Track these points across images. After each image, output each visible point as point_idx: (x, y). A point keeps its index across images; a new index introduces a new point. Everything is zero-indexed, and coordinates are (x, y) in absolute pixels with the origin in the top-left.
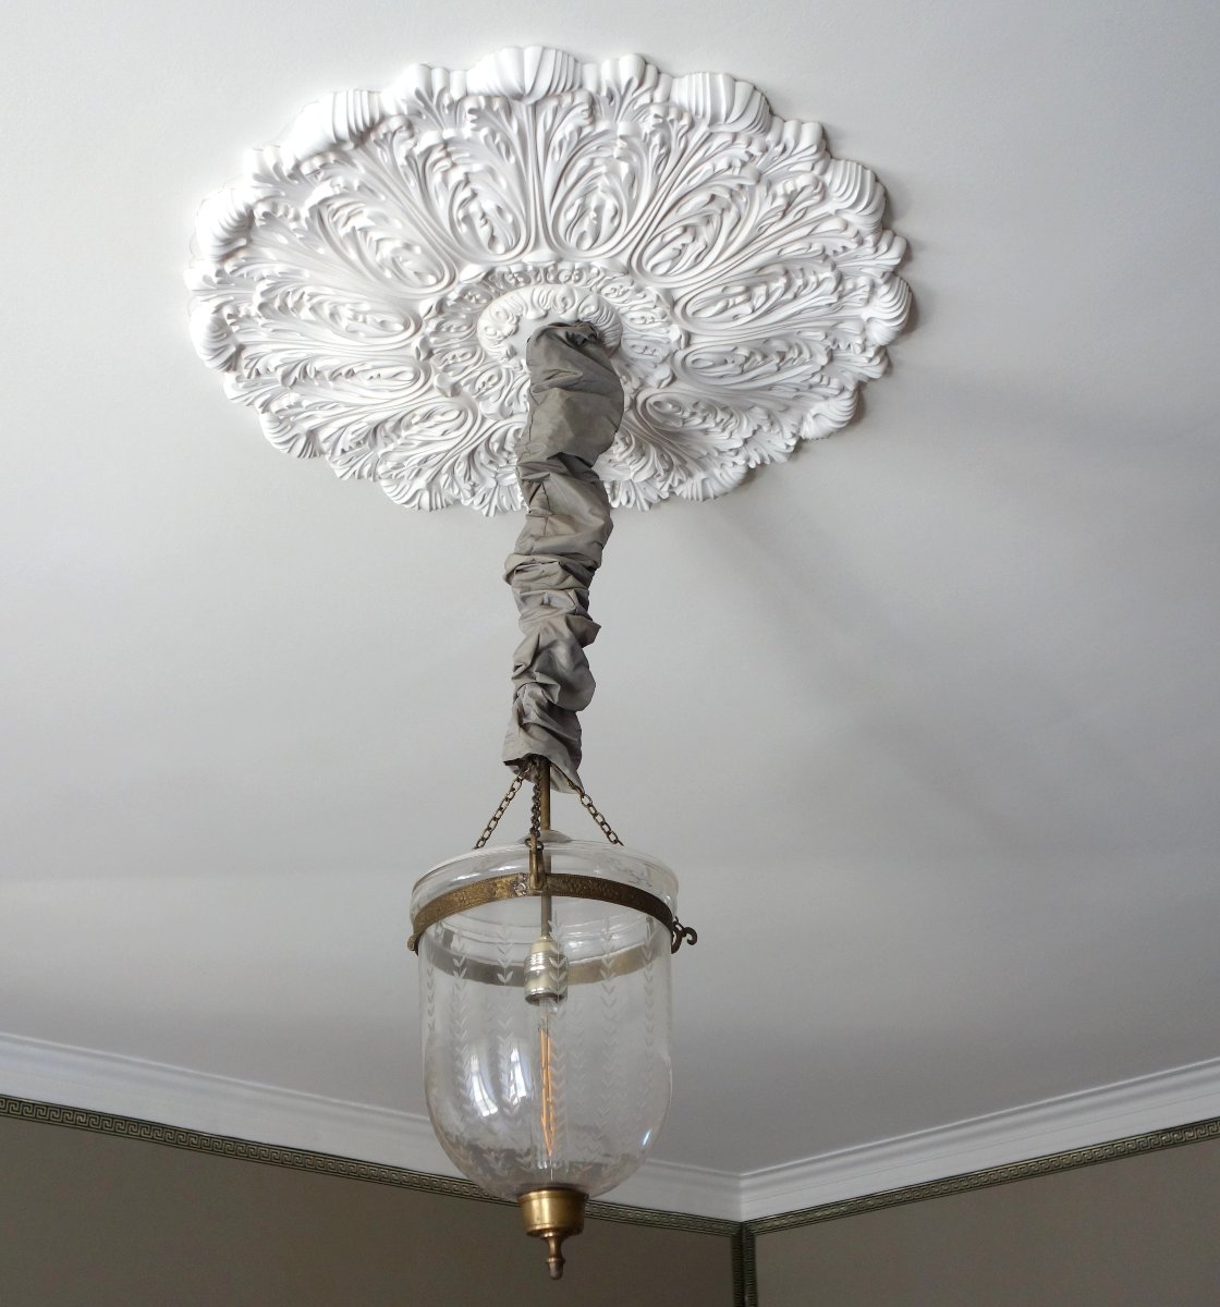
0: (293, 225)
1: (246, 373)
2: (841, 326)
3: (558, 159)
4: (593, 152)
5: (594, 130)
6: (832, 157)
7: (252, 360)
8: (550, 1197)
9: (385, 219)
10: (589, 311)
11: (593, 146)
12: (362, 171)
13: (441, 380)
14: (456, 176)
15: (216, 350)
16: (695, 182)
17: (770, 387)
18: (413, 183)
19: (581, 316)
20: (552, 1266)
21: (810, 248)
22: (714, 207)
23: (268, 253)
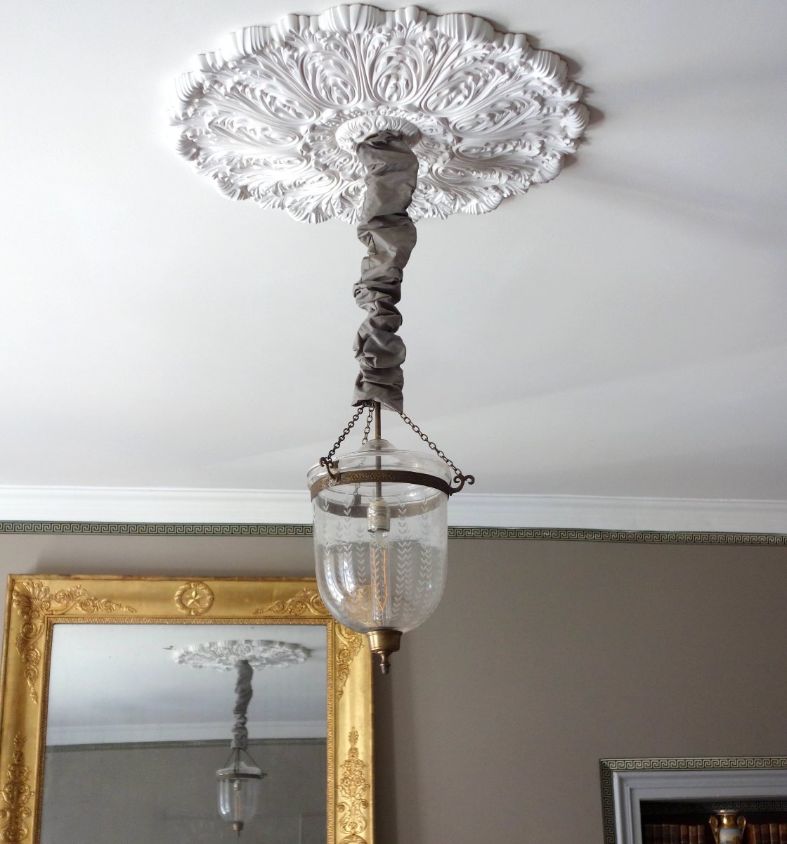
0: (209, 136)
1: (257, 196)
2: (530, 84)
3: (295, 72)
4: (309, 62)
5: (299, 53)
6: (437, 16)
7: (254, 191)
8: (378, 634)
9: (245, 121)
10: (383, 125)
11: (307, 59)
12: (215, 106)
13: (344, 175)
14: (258, 93)
15: (230, 193)
16: (372, 56)
17: (523, 123)
18: (241, 104)
19: (380, 128)
20: (383, 668)
21: (466, 60)
22: (394, 62)
23: (213, 149)
